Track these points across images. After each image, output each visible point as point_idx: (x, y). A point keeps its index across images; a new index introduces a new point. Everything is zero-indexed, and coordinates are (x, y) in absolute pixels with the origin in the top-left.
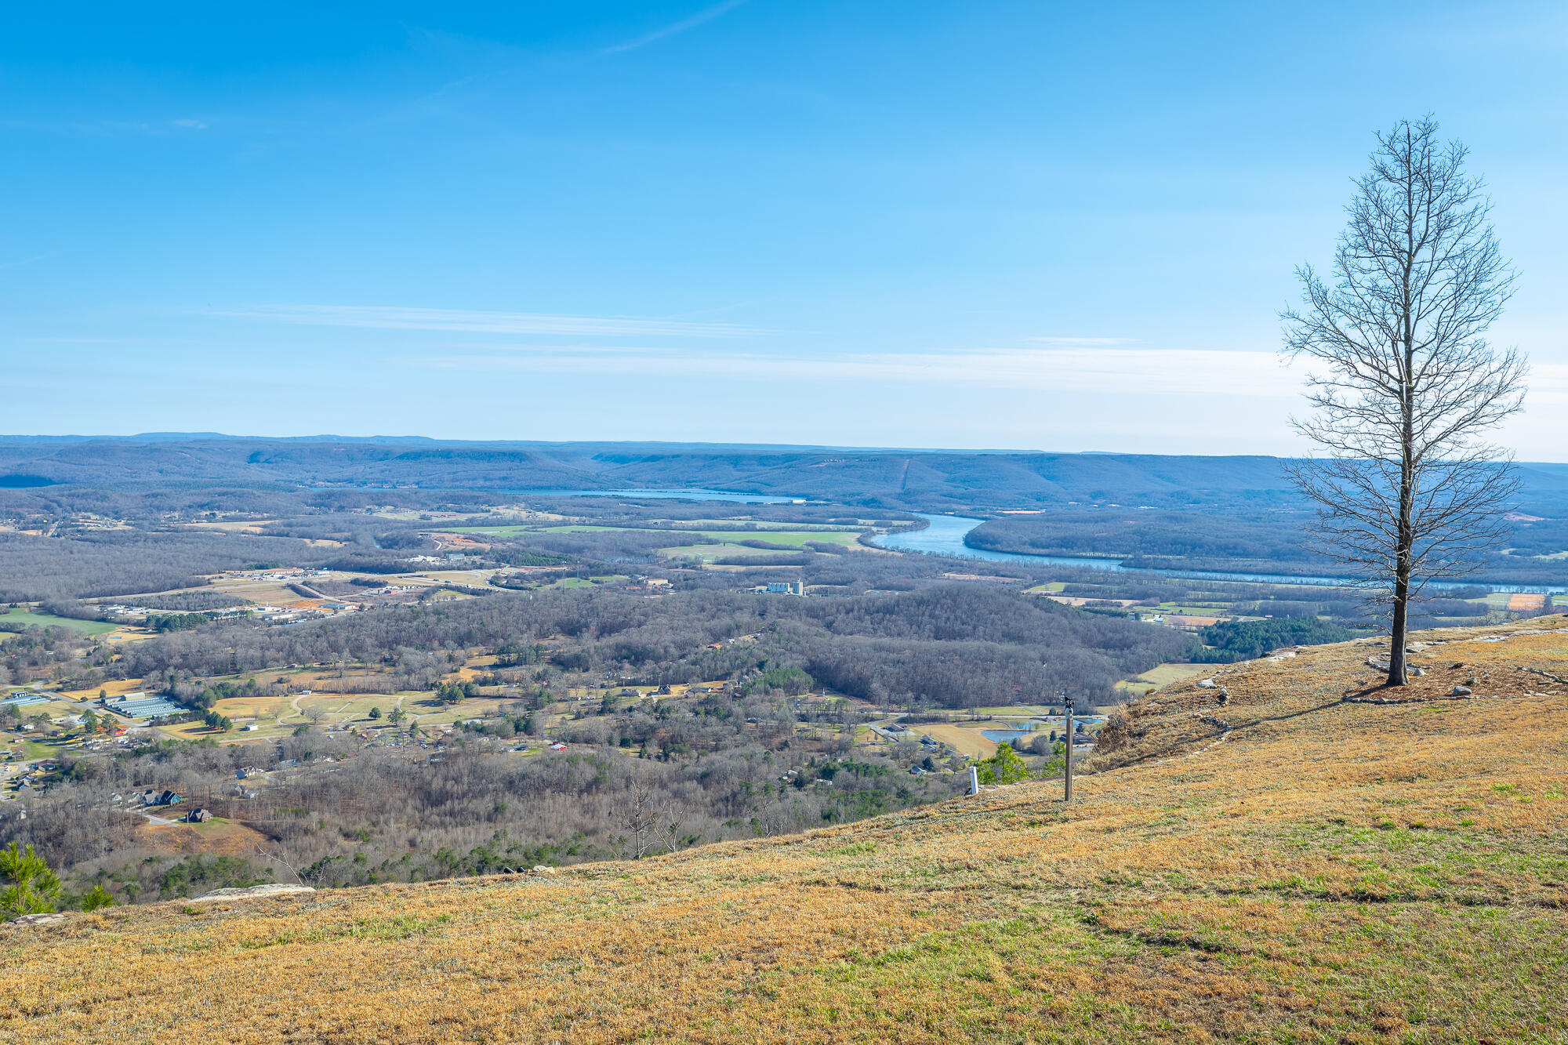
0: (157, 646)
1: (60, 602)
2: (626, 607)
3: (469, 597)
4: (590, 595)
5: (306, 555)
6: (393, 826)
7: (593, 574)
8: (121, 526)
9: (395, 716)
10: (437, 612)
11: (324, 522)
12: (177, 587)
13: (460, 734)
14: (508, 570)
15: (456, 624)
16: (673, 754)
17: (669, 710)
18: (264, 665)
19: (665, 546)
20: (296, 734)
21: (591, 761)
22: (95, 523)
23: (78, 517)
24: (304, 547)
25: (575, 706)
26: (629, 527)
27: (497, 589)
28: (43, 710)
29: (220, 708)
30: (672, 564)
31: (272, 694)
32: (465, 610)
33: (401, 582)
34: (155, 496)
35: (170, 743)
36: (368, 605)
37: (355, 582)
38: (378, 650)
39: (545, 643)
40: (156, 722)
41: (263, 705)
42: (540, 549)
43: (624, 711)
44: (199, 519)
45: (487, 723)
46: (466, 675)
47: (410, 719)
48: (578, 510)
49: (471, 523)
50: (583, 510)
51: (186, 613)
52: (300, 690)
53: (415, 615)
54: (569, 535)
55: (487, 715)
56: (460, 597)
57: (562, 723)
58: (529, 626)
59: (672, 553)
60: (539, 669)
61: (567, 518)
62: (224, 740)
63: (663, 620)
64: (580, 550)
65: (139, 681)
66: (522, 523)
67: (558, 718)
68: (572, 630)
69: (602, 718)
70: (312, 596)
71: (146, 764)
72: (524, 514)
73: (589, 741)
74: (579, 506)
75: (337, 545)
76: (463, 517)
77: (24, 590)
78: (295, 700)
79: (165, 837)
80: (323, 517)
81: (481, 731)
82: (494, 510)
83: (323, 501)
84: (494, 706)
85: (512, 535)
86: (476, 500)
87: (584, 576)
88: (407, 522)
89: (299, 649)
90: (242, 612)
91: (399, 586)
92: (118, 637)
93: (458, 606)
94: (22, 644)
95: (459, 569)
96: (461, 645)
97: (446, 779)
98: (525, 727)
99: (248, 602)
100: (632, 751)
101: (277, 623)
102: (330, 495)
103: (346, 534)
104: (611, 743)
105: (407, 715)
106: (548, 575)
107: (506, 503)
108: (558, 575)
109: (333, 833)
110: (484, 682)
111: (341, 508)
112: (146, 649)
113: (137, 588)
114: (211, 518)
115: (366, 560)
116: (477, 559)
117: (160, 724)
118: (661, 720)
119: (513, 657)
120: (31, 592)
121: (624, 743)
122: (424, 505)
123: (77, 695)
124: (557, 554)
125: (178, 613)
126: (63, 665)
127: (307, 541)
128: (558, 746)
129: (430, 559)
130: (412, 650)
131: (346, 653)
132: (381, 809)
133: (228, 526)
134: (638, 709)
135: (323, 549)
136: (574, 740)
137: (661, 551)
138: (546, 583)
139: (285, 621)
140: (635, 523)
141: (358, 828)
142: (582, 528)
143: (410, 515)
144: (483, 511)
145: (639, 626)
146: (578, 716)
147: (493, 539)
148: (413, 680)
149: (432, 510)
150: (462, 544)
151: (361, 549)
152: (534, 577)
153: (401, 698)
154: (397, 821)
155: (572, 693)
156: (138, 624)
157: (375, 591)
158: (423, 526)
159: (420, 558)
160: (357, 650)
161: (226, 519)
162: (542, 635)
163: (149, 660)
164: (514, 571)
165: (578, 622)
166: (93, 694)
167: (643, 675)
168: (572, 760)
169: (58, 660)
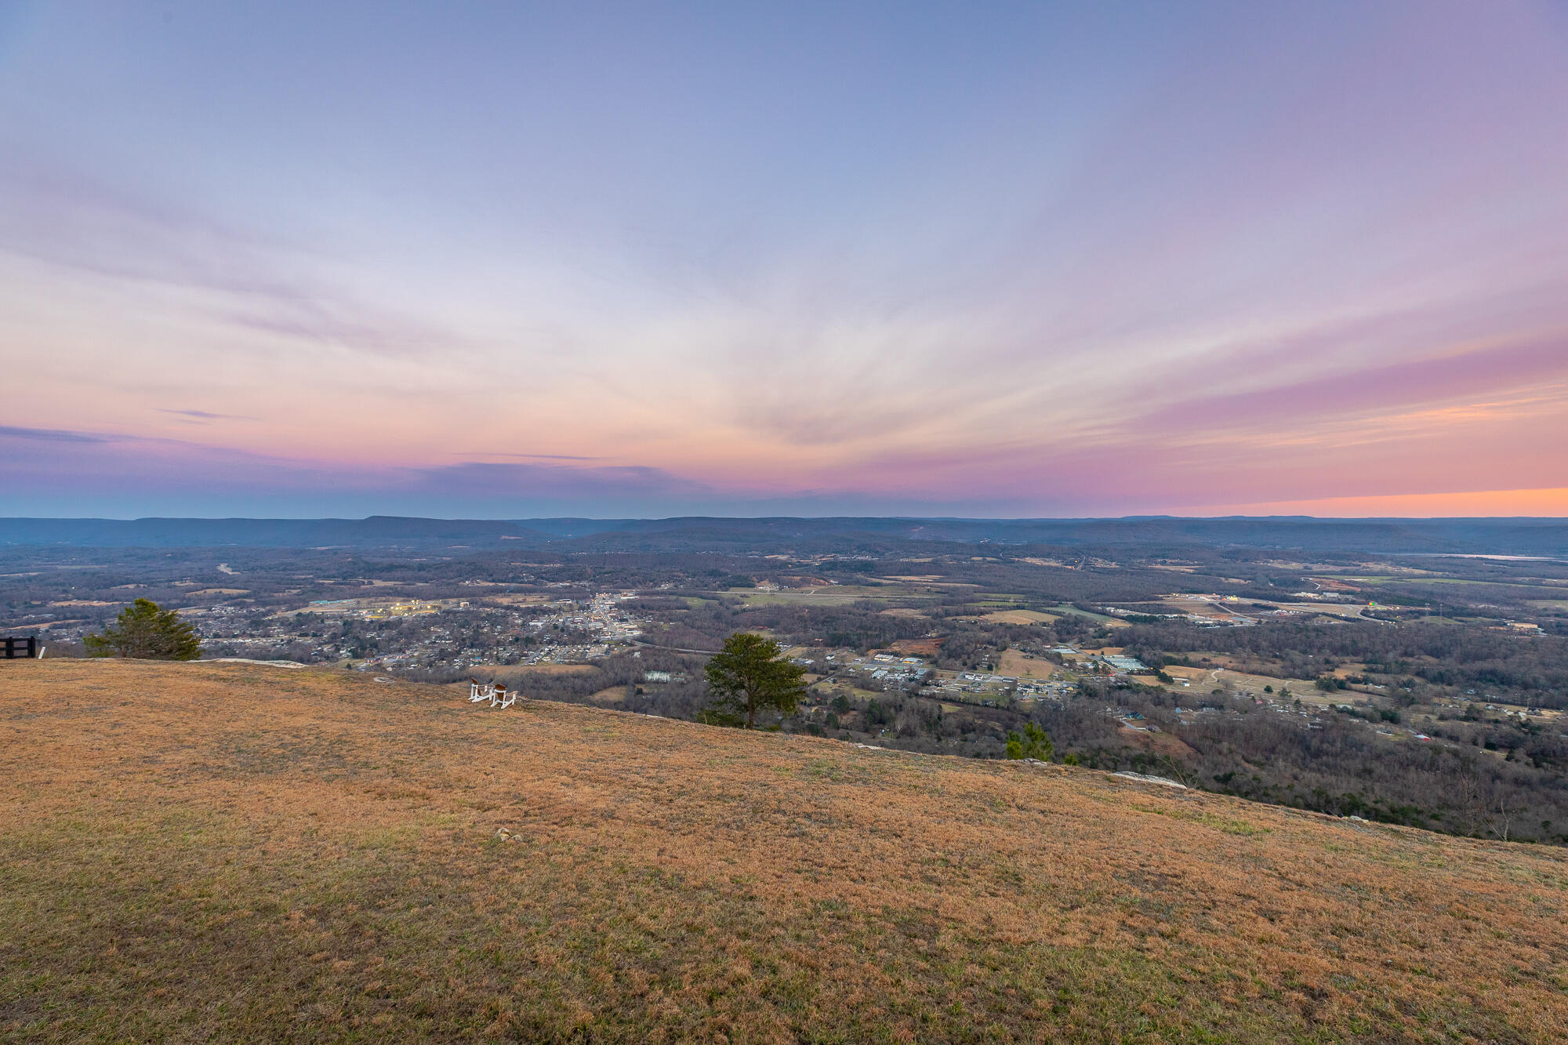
0: (1132, 631)
1: (1082, 603)
2: (1491, 642)
3: (1342, 622)
4: (1454, 630)
5: (1221, 586)
6: (1281, 763)
7: (1457, 615)
8: (1113, 565)
9: (1284, 693)
10: (1316, 629)
11: (1233, 568)
12: (1144, 600)
13: (1335, 713)
14: (1373, 606)
15: (1331, 639)
16: (1545, 764)
17: (1539, 728)
18: (1194, 650)
19: (1534, 598)
20: (1214, 692)
21: (1455, 754)
22: (1100, 563)
23: (1092, 560)
24: (1221, 582)
25: (1442, 709)
26: (1493, 581)
27: (1366, 618)
28: (1073, 657)
29: (1168, 670)
30: (1539, 614)
31: (1199, 667)
32: (1337, 631)
33: (1289, 608)
34: (1132, 550)
35: (1138, 685)
36: (1264, 621)
37: (1255, 605)
38: (1271, 649)
39: (1410, 660)
40: (1131, 673)
41: (1194, 672)
42: (1406, 594)
43: (1489, 721)
44: (1156, 563)
45: (1358, 709)
46: (1340, 674)
47: (1295, 696)
48: (1442, 567)
49: (1344, 573)
50: (1447, 567)
51: (1148, 615)
52: (1217, 667)
53: (1300, 630)
54: (1433, 585)
55: (1358, 703)
56: (1334, 622)
57: (1425, 721)
58: (1395, 646)
59: (1541, 605)
60: (1405, 678)
61: (1430, 573)
62: (1169, 689)
63: (1531, 656)
64: (1443, 596)
65: (1121, 649)
66: (1388, 574)
67: (1422, 716)
68: (1436, 653)
69: (1466, 724)
70: (1226, 612)
71: (1125, 694)
72: (1390, 568)
73: (1453, 738)
74: (1442, 564)
75: (1242, 582)
76: (1338, 569)
77: (1065, 595)
78: (1213, 673)
79: (1136, 737)
80: (1233, 565)
81: (1353, 714)
82: (1364, 564)
83: (1233, 555)
84: (1364, 698)
85: (1379, 582)
86: (1348, 557)
87: (1449, 615)
88: (1294, 571)
89: (1216, 642)
90: (1181, 617)
91: (1287, 610)
92: (1110, 624)
93: (1332, 627)
94: (1063, 622)
95: (1334, 603)
96: (1336, 654)
97: (1322, 742)
98: (1392, 718)
99: (1185, 612)
100: (1500, 755)
101: (1202, 625)
102: (1238, 551)
103: (1251, 576)
104: (1475, 743)
105: (1292, 694)
106: (1411, 612)
107: (1374, 560)
108: (1423, 614)
109: (1238, 758)
110: (1356, 681)
111: (1246, 560)
112: (1126, 630)
113: (1121, 599)
114: (1162, 564)
115: (1263, 592)
116: (1350, 597)
117: (1133, 674)
118: (1530, 735)
119: (1381, 667)
120: (1069, 598)
121: (1489, 746)
122: (1306, 560)
123: (1090, 652)
124: (1421, 597)
125: (1144, 614)
126: (1083, 635)
127: (1223, 579)
128: (1422, 737)
129: (1311, 595)
130: (1297, 652)
131: (1248, 649)
132: (1273, 750)
133: (1172, 568)
134: (1505, 723)
135: (1233, 584)
136: (1437, 734)
137: (1529, 603)
138: (1410, 618)
139: (1208, 625)
140: (1499, 579)
141: (1256, 759)
142: (1446, 581)
143: (1294, 566)
144: (1354, 565)
145: (1505, 657)
146: (1442, 718)
147: (1363, 585)
148: (1298, 672)
149: (1313, 563)
150: (1335, 586)
151: (1258, 586)
152: (1399, 613)
153: (1287, 682)
154: (1285, 760)
155: (1436, 700)
156: (1122, 618)
157: (1269, 612)
158: (1307, 574)
159: (1303, 594)
160: (1256, 649)
161: (1172, 564)
162: (1406, 654)
163: (1127, 638)
164: (1380, 608)
165: (1441, 648)
166: (1097, 652)
167: (1509, 697)
168: (1437, 751)
169: (1081, 633)
